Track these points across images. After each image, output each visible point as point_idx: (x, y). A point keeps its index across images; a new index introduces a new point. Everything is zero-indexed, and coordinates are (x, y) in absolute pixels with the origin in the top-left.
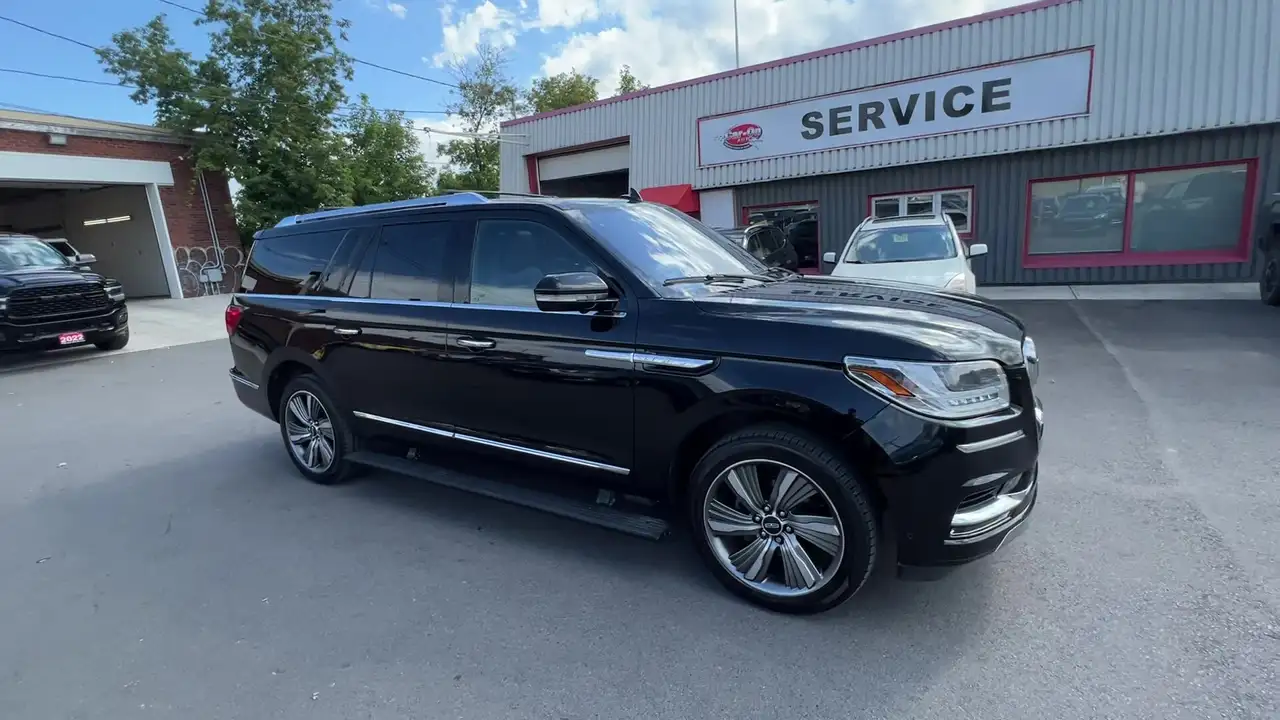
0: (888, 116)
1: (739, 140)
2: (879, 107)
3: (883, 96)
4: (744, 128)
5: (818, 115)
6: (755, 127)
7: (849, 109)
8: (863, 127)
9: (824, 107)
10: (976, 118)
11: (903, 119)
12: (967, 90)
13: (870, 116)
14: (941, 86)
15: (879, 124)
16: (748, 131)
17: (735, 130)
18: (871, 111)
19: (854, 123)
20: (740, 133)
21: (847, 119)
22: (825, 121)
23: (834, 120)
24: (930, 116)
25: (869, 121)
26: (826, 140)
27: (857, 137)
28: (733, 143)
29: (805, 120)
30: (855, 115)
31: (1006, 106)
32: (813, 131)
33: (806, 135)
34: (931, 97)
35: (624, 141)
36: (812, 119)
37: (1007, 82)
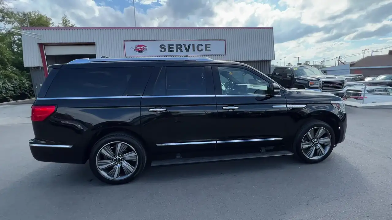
0: (183, 48)
1: (139, 49)
2: (181, 46)
3: (182, 43)
4: (141, 46)
5: (164, 46)
6: (145, 46)
7: (173, 45)
8: (177, 51)
9: (166, 43)
10: (204, 52)
11: (187, 50)
12: (202, 45)
13: (179, 48)
14: (196, 43)
15: (181, 51)
16: (143, 47)
17: (139, 46)
18: (179, 47)
19: (175, 49)
20: (140, 47)
21: (173, 48)
22: (167, 48)
23: (169, 48)
24: (194, 51)
25: (178, 49)
26: (167, 53)
27: (175, 53)
28: (137, 50)
29: (161, 46)
30: (175, 47)
31: (210, 50)
32: (163, 50)
33: (161, 51)
34: (193, 45)
35: (93, 44)
36: (163, 46)
37: (210, 45)
